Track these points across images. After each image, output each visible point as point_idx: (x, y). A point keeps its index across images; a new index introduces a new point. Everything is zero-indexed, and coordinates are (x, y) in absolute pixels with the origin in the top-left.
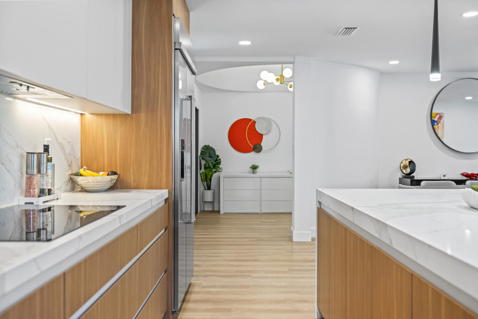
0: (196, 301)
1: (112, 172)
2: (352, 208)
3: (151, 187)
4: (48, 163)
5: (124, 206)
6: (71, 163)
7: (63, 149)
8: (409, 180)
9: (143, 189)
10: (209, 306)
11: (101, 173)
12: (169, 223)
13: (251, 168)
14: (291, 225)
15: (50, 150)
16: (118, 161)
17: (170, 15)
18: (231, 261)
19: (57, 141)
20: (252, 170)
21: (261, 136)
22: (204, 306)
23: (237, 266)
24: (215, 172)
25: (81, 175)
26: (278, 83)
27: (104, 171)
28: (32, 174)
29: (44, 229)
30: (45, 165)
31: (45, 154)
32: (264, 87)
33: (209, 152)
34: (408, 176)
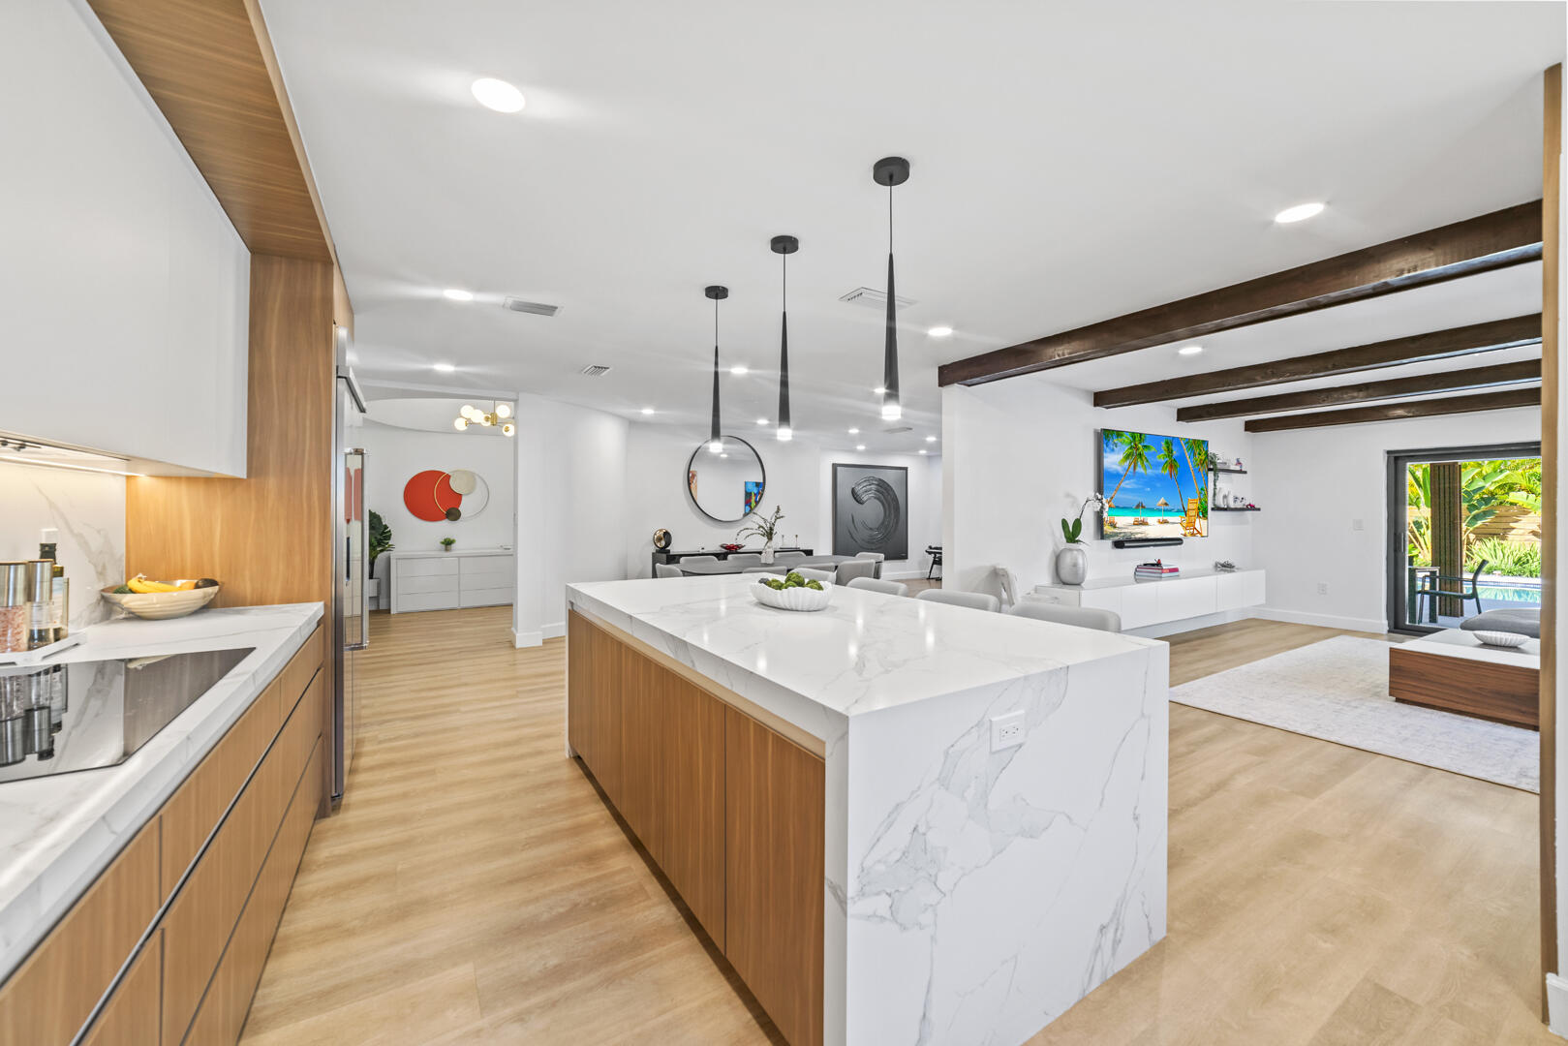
0: (372, 769)
1: (206, 580)
2: (631, 617)
3: (288, 599)
4: (55, 579)
5: (252, 649)
6: (104, 567)
7: (84, 544)
8: (664, 556)
9: (272, 603)
10: (398, 772)
11: (179, 583)
12: (325, 655)
13: (442, 543)
14: (511, 623)
15: (58, 554)
16: (217, 559)
17: (328, 322)
18: (423, 690)
19: (71, 531)
20: (443, 546)
21: (459, 497)
22: (387, 774)
23: (433, 698)
24: (382, 551)
25: (132, 591)
26: (489, 424)
27: (183, 578)
28: (10, 604)
29: (41, 708)
30: (46, 585)
31: (45, 564)
32: (466, 428)
34: (662, 550)
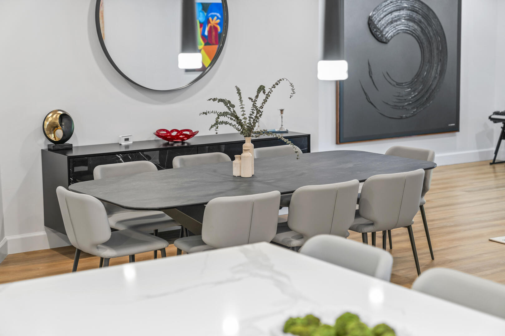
34: (59, 146)
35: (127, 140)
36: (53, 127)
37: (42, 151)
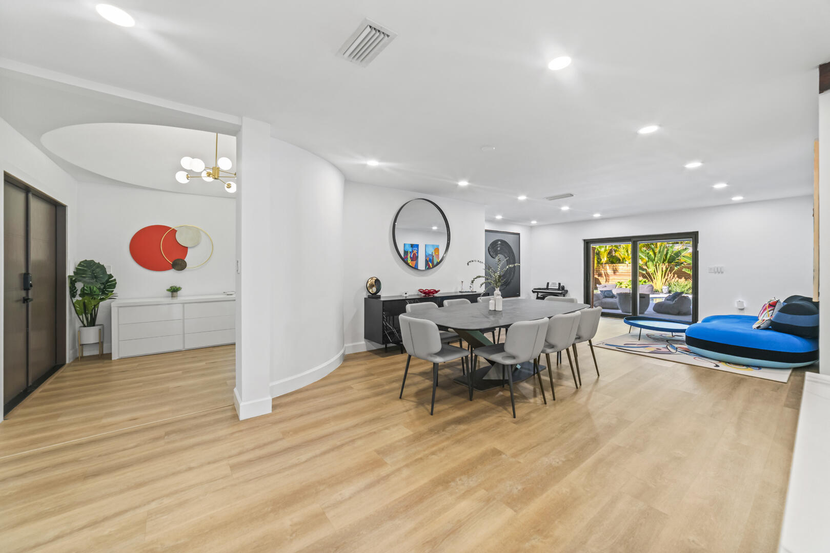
13: (169, 290)
20: (170, 293)
21: (185, 249)
24: (104, 299)
26: (211, 179)
32: (186, 181)
33: (93, 271)
34: (374, 296)
35: (406, 294)
36: (372, 286)
37: (365, 298)
